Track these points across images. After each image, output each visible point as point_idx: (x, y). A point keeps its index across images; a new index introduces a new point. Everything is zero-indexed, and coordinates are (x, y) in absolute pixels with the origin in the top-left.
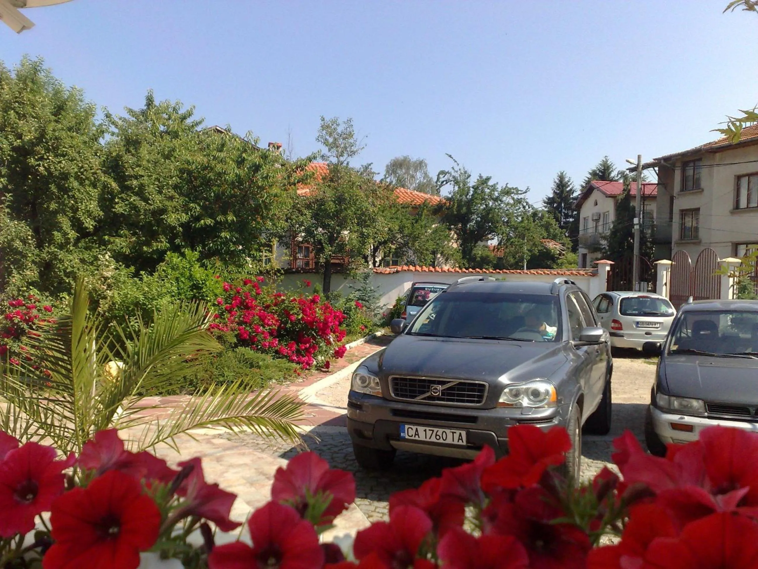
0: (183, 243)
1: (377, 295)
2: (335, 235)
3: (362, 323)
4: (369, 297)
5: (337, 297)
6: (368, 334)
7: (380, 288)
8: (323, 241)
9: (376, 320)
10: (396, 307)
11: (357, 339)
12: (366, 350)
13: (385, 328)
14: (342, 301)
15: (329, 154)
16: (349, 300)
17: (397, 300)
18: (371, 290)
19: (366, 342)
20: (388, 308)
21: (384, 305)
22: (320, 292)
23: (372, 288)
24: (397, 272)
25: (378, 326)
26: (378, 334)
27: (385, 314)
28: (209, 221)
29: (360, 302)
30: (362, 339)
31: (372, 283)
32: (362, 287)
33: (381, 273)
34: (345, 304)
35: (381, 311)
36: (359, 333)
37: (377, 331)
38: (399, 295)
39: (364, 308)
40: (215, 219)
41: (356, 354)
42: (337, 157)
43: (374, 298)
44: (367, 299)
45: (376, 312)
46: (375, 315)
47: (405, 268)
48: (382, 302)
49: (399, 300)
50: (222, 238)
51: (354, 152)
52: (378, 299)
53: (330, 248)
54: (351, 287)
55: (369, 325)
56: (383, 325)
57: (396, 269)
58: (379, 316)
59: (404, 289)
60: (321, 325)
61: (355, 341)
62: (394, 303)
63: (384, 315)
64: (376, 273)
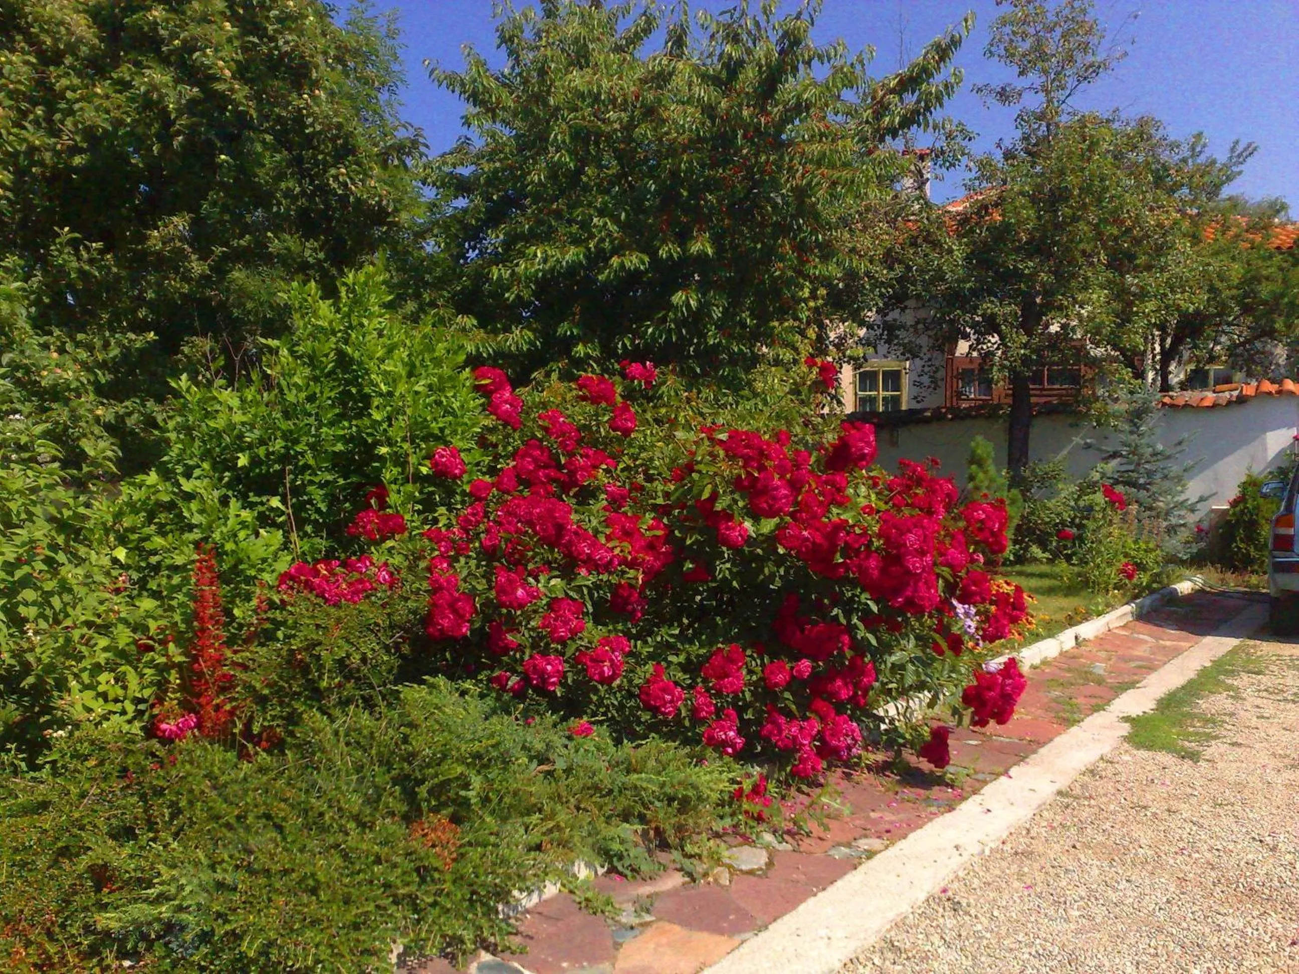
0: (575, 331)
1: (1175, 469)
2: (1038, 300)
3: (1126, 555)
4: (1150, 474)
5: (1047, 481)
6: (1148, 587)
7: (1184, 446)
8: (999, 320)
9: (1175, 544)
10: (1241, 506)
11: (1110, 607)
12: (1139, 652)
13: (1205, 570)
14: (1067, 490)
15: (1020, 83)
16: (1088, 487)
17: (1244, 486)
18: (1154, 454)
19: (1142, 616)
20: (1213, 511)
21: (1202, 499)
22: (990, 461)
23: (1160, 447)
24: (1242, 400)
25: (1182, 562)
26: (1184, 587)
27: (1205, 525)
28: (634, 260)
29: (1119, 489)
30: (1127, 609)
31: (1158, 431)
32: (1124, 444)
33: (1187, 406)
34: (1076, 500)
35: (1192, 519)
36: (1116, 587)
37: (1181, 578)
38: (1249, 468)
39: (1134, 508)
40: (653, 254)
41: (1100, 668)
42: (1047, 92)
43: (1165, 477)
44: (1142, 481)
45: (1174, 521)
46: (1172, 530)
47: (1267, 386)
48: (1193, 489)
49: (1250, 486)
50: (676, 308)
51: (1095, 69)
52: (1179, 479)
53: (1024, 339)
54: (1088, 446)
55: (1149, 560)
56: (1197, 562)
57: (1235, 393)
58: (1184, 534)
59: (1265, 450)
60: (873, 563)
61: (1099, 614)
62: (1233, 493)
63: (1200, 530)
64: (1172, 406)
